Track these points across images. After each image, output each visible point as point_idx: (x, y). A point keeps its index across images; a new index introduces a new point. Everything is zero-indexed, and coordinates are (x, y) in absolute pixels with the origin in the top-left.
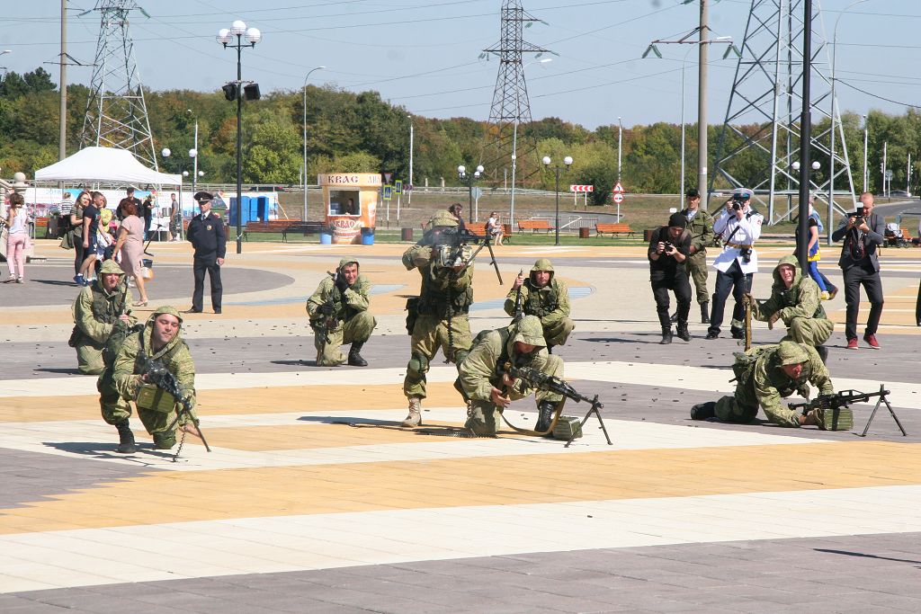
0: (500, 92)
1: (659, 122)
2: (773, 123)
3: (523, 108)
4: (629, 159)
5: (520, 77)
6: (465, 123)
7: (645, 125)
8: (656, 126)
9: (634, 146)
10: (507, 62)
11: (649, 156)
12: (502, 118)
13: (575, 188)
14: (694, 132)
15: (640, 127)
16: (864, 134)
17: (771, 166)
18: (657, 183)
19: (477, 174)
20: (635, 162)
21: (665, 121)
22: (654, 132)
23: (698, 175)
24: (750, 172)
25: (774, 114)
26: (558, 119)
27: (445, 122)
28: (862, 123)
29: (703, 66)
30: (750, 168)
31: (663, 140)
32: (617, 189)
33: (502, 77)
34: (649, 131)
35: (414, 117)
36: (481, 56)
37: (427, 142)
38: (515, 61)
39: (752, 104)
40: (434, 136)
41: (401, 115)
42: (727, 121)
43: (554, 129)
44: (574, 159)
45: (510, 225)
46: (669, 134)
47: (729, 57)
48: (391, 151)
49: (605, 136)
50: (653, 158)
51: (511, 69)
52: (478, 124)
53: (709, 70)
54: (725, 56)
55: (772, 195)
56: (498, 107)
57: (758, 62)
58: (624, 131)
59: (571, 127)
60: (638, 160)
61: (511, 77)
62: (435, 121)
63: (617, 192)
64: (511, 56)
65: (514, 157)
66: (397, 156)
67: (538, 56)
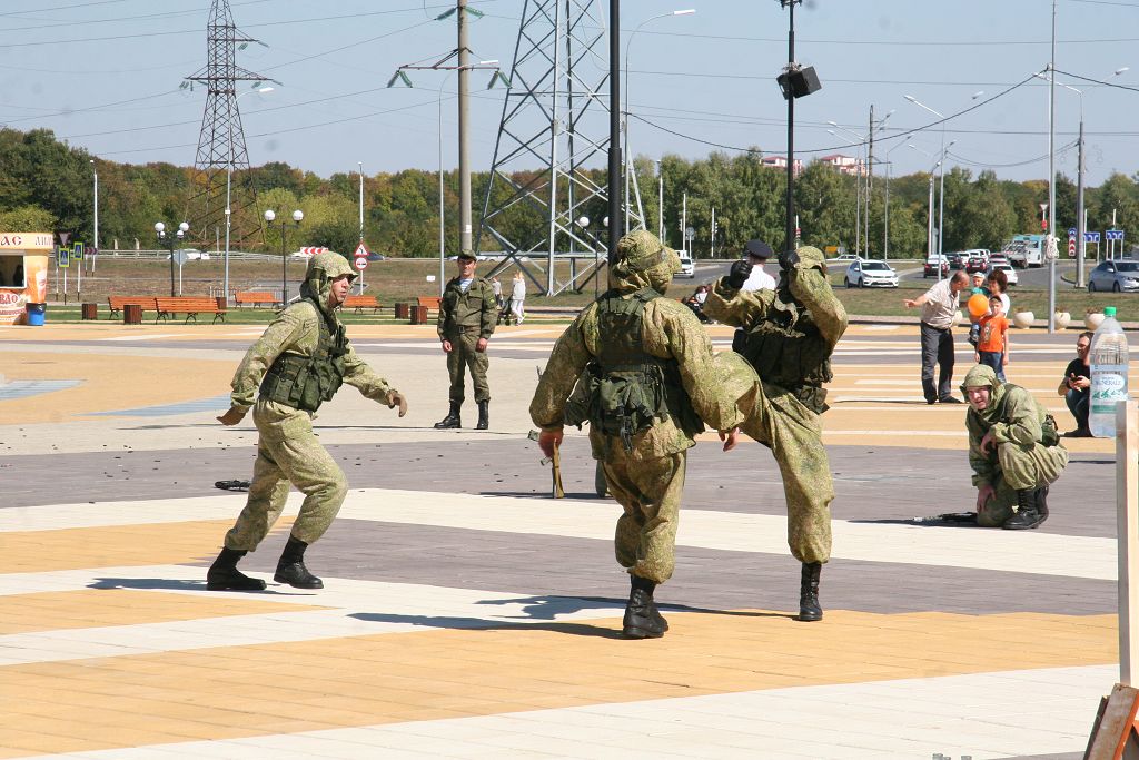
0: (209, 130)
1: (409, 169)
2: (551, 168)
3: (238, 150)
4: (373, 215)
5: (233, 112)
6: (165, 170)
7: (392, 172)
8: (406, 174)
9: (378, 199)
10: (217, 93)
11: (397, 211)
12: (212, 163)
13: (306, 251)
14: (455, 180)
15: (386, 175)
16: (658, 184)
17: (550, 223)
18: (408, 244)
19: (180, 233)
20: (380, 218)
21: (416, 168)
22: (404, 182)
23: (461, 235)
24: (521, 231)
25: (552, 158)
26: (285, 165)
27: (138, 169)
28: (656, 172)
29: (464, 98)
30: (522, 226)
31: (415, 192)
32: (358, 252)
33: (211, 111)
34: (396, 180)
35: (97, 161)
36: (183, 86)
37: (117, 194)
38: (226, 92)
39: (525, 145)
40: (125, 187)
41: (81, 159)
42: (494, 167)
43: (277, 176)
44: (305, 215)
45: (225, 298)
46: (424, 185)
47: (495, 86)
48: (72, 206)
49: (342, 185)
50: (403, 213)
51: (222, 101)
52: (181, 170)
54: (490, 86)
55: (552, 258)
56: (207, 149)
57: (530, 93)
58: (367, 181)
59: (300, 174)
60: (385, 216)
61: (222, 111)
62: (127, 167)
63: (358, 256)
64: (222, 86)
65: (228, 212)
66: (77, 212)
67: (257, 85)
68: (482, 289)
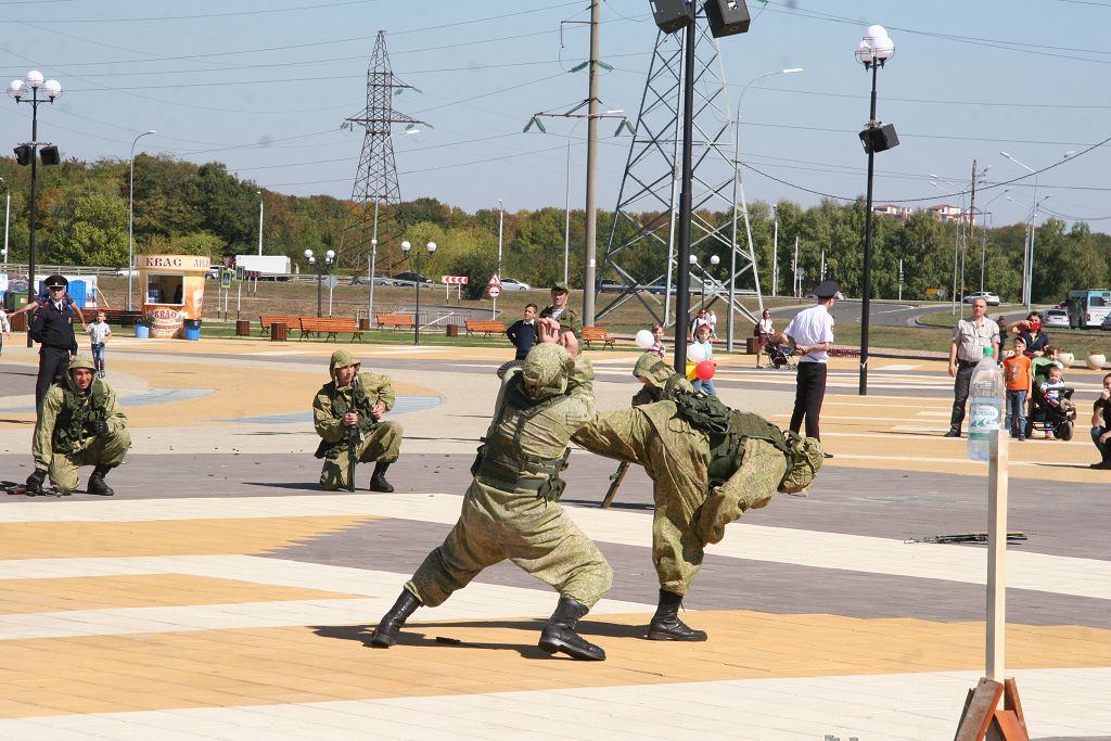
0: (365, 167)
1: (548, 206)
2: (671, 210)
3: (391, 186)
4: (513, 248)
5: (388, 151)
6: (325, 201)
7: (532, 210)
8: (545, 211)
9: (519, 234)
10: (374, 134)
11: (535, 246)
12: (367, 197)
13: (447, 279)
14: (582, 218)
15: (526, 212)
16: (773, 226)
17: (667, 260)
18: (542, 275)
20: (520, 251)
21: (553, 207)
22: (543, 219)
23: (586, 268)
24: (646, 267)
25: (672, 200)
26: (435, 201)
27: (302, 200)
28: (772, 215)
29: (593, 144)
30: (647, 261)
31: (552, 228)
32: (492, 282)
33: (367, 150)
34: (536, 217)
35: (264, 191)
36: (344, 126)
37: (281, 222)
38: (382, 133)
39: (647, 188)
40: (289, 216)
41: (249, 190)
42: (618, 207)
43: (431, 212)
45: (368, 320)
46: (557, 217)
47: (621, 134)
48: (239, 231)
49: (486, 220)
50: (541, 247)
51: (378, 141)
52: (341, 203)
53: (599, 148)
54: (617, 133)
55: (668, 294)
56: (362, 184)
57: (654, 141)
58: (507, 217)
59: (449, 209)
60: (523, 249)
61: (378, 150)
62: (292, 198)
63: (491, 286)
64: (379, 126)
65: (374, 241)
66: (245, 238)
67: (410, 127)
68: (572, 319)
